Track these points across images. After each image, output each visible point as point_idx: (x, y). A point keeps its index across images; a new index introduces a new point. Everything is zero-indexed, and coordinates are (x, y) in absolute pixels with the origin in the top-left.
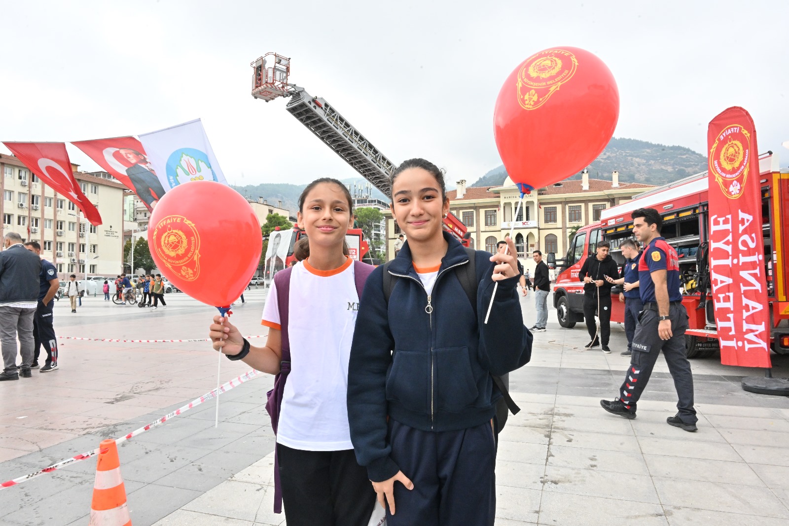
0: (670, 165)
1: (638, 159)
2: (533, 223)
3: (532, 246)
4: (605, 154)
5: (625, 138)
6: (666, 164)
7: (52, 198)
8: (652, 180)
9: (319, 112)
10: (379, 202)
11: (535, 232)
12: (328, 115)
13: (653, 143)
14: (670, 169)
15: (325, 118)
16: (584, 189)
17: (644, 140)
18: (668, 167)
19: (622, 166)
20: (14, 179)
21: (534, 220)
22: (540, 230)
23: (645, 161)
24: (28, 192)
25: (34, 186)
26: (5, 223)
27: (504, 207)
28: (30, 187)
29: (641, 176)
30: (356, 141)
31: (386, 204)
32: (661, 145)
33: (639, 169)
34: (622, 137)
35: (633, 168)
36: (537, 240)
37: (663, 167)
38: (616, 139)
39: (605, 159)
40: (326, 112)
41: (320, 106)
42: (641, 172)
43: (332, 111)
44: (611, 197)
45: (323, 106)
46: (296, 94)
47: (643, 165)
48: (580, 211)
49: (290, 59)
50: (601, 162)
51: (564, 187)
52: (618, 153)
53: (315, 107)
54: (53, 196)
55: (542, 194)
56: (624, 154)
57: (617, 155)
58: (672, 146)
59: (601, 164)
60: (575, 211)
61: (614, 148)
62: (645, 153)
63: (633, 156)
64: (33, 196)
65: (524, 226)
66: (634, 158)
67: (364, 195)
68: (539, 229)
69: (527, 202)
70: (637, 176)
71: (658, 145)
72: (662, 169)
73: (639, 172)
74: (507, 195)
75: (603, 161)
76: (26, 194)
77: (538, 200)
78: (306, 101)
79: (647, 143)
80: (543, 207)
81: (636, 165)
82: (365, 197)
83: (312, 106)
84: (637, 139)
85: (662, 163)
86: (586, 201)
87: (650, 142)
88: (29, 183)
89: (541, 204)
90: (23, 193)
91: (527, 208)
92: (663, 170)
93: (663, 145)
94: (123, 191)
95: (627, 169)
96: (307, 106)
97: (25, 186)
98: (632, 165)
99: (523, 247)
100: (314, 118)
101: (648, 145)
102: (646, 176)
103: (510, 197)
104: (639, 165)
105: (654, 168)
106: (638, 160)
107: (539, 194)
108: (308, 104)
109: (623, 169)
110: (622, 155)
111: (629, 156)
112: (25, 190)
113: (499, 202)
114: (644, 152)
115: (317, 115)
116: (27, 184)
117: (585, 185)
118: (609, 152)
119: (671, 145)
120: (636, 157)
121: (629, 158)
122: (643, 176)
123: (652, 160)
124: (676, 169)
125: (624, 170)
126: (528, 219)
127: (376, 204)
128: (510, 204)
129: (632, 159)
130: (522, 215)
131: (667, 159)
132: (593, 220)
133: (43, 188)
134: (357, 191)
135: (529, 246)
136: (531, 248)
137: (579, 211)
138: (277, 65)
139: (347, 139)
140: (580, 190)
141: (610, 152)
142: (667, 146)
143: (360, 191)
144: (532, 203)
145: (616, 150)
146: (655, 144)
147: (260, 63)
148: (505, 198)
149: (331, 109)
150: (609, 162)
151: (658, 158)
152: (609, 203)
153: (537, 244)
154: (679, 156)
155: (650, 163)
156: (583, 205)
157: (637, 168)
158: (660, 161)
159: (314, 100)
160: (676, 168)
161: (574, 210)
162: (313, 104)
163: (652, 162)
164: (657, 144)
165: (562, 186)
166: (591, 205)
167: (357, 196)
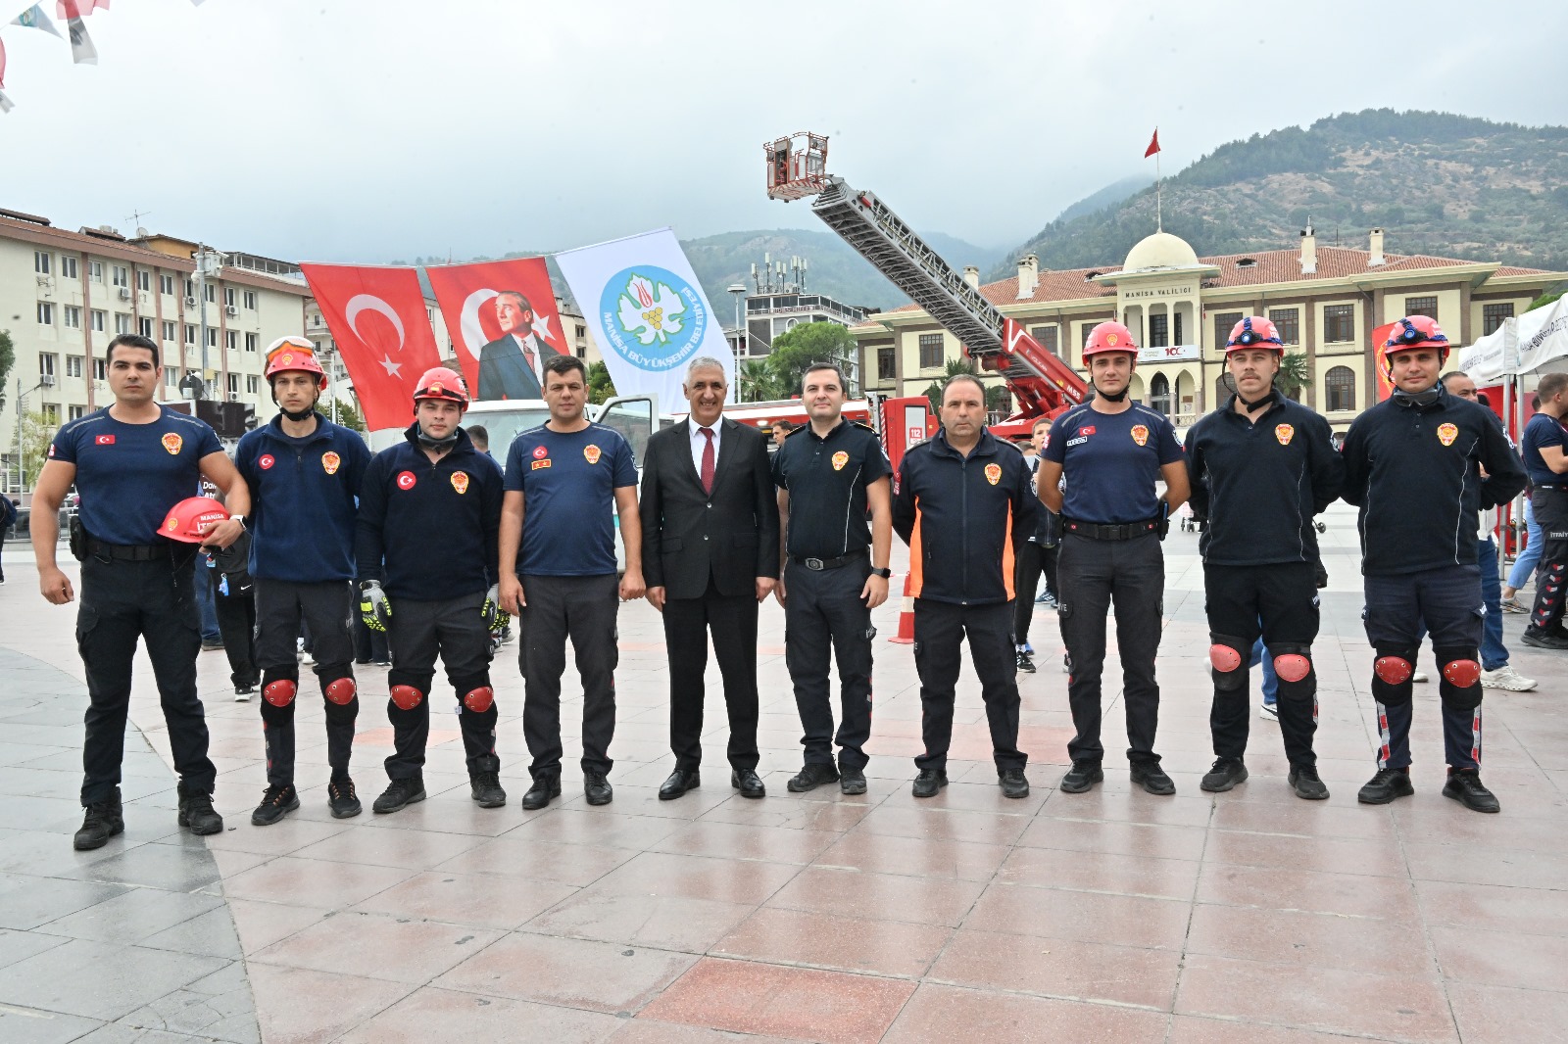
0: (1537, 178)
1: (1453, 163)
2: (1189, 350)
3: (1188, 399)
4: (1367, 154)
5: (1421, 110)
6: (1527, 174)
7: (176, 322)
8: (1488, 217)
9: (867, 215)
10: (825, 302)
11: (1194, 369)
12: (878, 219)
13: (1494, 121)
14: (1535, 187)
15: (874, 224)
16: (1304, 271)
17: (1471, 115)
18: (1532, 183)
19: (1412, 184)
20: (105, 285)
21: (1191, 342)
22: (1207, 366)
23: (1471, 170)
24: (132, 312)
25: (142, 298)
26: (95, 377)
27: (1126, 316)
28: (135, 302)
29: (1460, 207)
30: (917, 255)
31: (839, 305)
32: (1515, 125)
33: (1454, 190)
34: (1414, 109)
35: (1439, 189)
36: (1198, 389)
37: (1519, 183)
38: (1398, 114)
39: (1367, 166)
40: (875, 214)
41: (868, 205)
42: (1461, 197)
43: (884, 210)
44: (1366, 288)
45: (872, 206)
46: (833, 189)
47: (1467, 179)
48: (1295, 322)
49: (827, 138)
50: (1358, 175)
51: (1260, 267)
52: (1400, 151)
53: (861, 207)
54: (177, 319)
55: (1211, 285)
56: (1416, 153)
57: (1398, 155)
58: (1542, 127)
59: (1357, 181)
60: (1283, 321)
61: (1392, 138)
62: (1473, 149)
63: (1440, 157)
64: (141, 319)
65: (1171, 357)
66: (1444, 163)
67: (789, 287)
68: (1204, 363)
69: (1177, 304)
70: (1449, 208)
71: (1507, 125)
72: (1516, 191)
73: (1456, 197)
74: (1133, 289)
75: (1361, 172)
76: (129, 315)
77: (1202, 299)
78: (848, 200)
79: (1478, 121)
80: (1211, 314)
81: (1449, 181)
82: (791, 291)
83: (856, 207)
84: (1451, 112)
85: (1517, 173)
86: (1310, 300)
87: (1485, 120)
88: (134, 293)
89: (1207, 306)
90: (123, 315)
91: (1177, 318)
92: (1521, 190)
93: (1519, 126)
94: (304, 301)
95: (1424, 192)
96: (849, 208)
97: (127, 299)
98: (1438, 180)
99: (1167, 403)
100: (857, 223)
101: (1479, 127)
102: (1474, 208)
103: (1138, 294)
104: (1456, 180)
105: (1493, 187)
106: (1452, 166)
107: (1204, 286)
108: (852, 204)
109: (1414, 191)
110: (1413, 154)
111: (1432, 157)
112: (126, 308)
113: (1115, 305)
114: (1468, 146)
115: (860, 219)
116: (130, 295)
117: (1309, 265)
118: (1377, 149)
119: (1540, 125)
120: (1449, 159)
121: (1431, 162)
122: (1466, 208)
123: (1489, 165)
124: (1553, 188)
125: (1417, 193)
126: (1178, 341)
127: (818, 308)
128: (1138, 308)
129: (1436, 164)
130: (1167, 333)
131: (1530, 162)
132: (1326, 341)
133: (158, 301)
134: (773, 275)
135: (1181, 399)
136: (1186, 404)
137: (1292, 320)
138: (812, 150)
139: (905, 253)
140: (1296, 272)
141: (1381, 149)
142: (1529, 126)
143: (781, 276)
144: (1189, 304)
145: (1397, 142)
146: (1499, 125)
147: (783, 147)
148: (1127, 295)
149: (882, 207)
150: (1377, 173)
151: (1506, 161)
152: (1362, 302)
153: (1199, 397)
154: (1560, 154)
155: (1484, 173)
156: (1302, 307)
157: (1450, 187)
158: (1510, 167)
159: (860, 198)
160: (1553, 184)
161: (1282, 318)
162: (858, 204)
163: (1491, 170)
164: (1503, 123)
165: (1255, 265)
166: (1319, 308)
167: (774, 290)
